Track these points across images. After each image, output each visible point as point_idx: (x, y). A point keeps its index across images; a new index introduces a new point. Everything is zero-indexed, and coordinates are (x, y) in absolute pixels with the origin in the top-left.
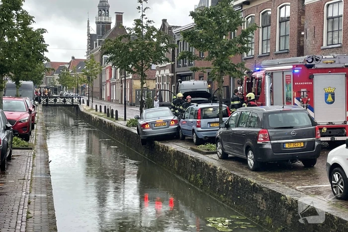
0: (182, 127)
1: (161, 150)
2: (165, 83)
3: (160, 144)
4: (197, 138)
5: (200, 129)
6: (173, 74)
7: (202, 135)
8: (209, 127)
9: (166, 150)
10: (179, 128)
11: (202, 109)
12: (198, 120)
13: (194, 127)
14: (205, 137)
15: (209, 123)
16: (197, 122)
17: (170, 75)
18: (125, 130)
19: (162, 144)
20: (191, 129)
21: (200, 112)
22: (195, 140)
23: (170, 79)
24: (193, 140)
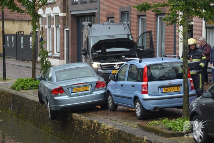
0: (113, 92)
1: (85, 127)
2: (54, 26)
3: (84, 118)
4: (143, 109)
5: (146, 96)
6: (65, 14)
7: (149, 106)
8: (160, 92)
9: (94, 129)
10: (108, 93)
11: (149, 67)
12: (144, 83)
14: (156, 108)
15: (161, 87)
16: (143, 85)
17: (61, 14)
19: (87, 118)
20: (133, 96)
21: (146, 70)
22: (138, 113)
23: (61, 21)
24: (135, 112)
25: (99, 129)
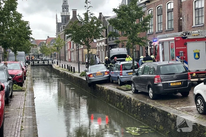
0: (112, 75)
1: (100, 89)
2: (102, 50)
3: (99, 86)
4: (120, 81)
5: (122, 76)
6: (106, 45)
7: (123, 80)
8: (127, 75)
9: (102, 89)
10: (110, 76)
12: (121, 71)
13: (119, 75)
15: (127, 73)
16: (120, 72)
17: (105, 45)
18: (79, 78)
19: (100, 86)
20: (117, 77)
21: (122, 66)
22: (119, 83)
23: (105, 48)
24: (118, 83)
25: (103, 89)
